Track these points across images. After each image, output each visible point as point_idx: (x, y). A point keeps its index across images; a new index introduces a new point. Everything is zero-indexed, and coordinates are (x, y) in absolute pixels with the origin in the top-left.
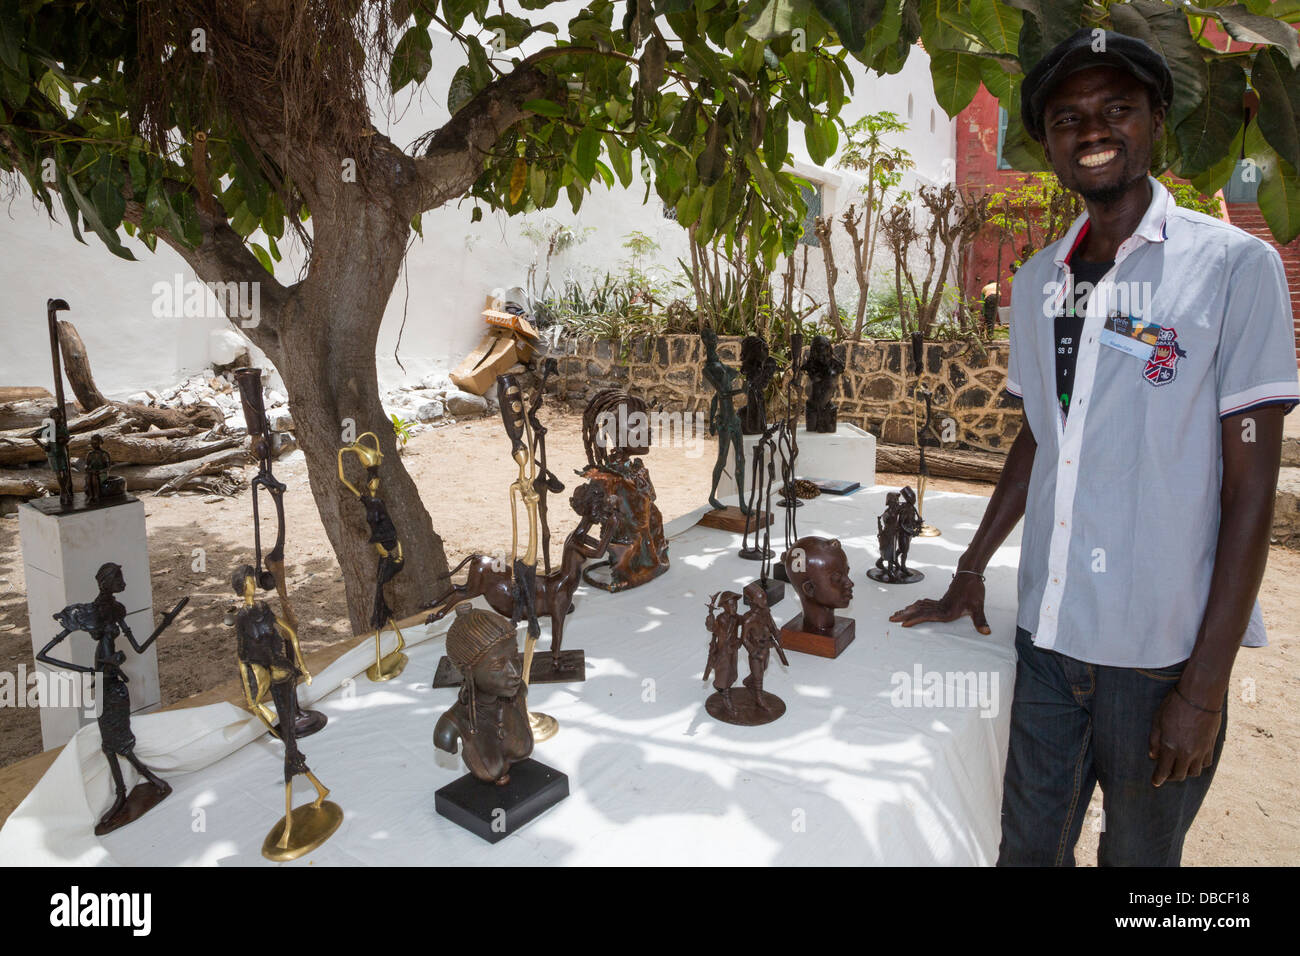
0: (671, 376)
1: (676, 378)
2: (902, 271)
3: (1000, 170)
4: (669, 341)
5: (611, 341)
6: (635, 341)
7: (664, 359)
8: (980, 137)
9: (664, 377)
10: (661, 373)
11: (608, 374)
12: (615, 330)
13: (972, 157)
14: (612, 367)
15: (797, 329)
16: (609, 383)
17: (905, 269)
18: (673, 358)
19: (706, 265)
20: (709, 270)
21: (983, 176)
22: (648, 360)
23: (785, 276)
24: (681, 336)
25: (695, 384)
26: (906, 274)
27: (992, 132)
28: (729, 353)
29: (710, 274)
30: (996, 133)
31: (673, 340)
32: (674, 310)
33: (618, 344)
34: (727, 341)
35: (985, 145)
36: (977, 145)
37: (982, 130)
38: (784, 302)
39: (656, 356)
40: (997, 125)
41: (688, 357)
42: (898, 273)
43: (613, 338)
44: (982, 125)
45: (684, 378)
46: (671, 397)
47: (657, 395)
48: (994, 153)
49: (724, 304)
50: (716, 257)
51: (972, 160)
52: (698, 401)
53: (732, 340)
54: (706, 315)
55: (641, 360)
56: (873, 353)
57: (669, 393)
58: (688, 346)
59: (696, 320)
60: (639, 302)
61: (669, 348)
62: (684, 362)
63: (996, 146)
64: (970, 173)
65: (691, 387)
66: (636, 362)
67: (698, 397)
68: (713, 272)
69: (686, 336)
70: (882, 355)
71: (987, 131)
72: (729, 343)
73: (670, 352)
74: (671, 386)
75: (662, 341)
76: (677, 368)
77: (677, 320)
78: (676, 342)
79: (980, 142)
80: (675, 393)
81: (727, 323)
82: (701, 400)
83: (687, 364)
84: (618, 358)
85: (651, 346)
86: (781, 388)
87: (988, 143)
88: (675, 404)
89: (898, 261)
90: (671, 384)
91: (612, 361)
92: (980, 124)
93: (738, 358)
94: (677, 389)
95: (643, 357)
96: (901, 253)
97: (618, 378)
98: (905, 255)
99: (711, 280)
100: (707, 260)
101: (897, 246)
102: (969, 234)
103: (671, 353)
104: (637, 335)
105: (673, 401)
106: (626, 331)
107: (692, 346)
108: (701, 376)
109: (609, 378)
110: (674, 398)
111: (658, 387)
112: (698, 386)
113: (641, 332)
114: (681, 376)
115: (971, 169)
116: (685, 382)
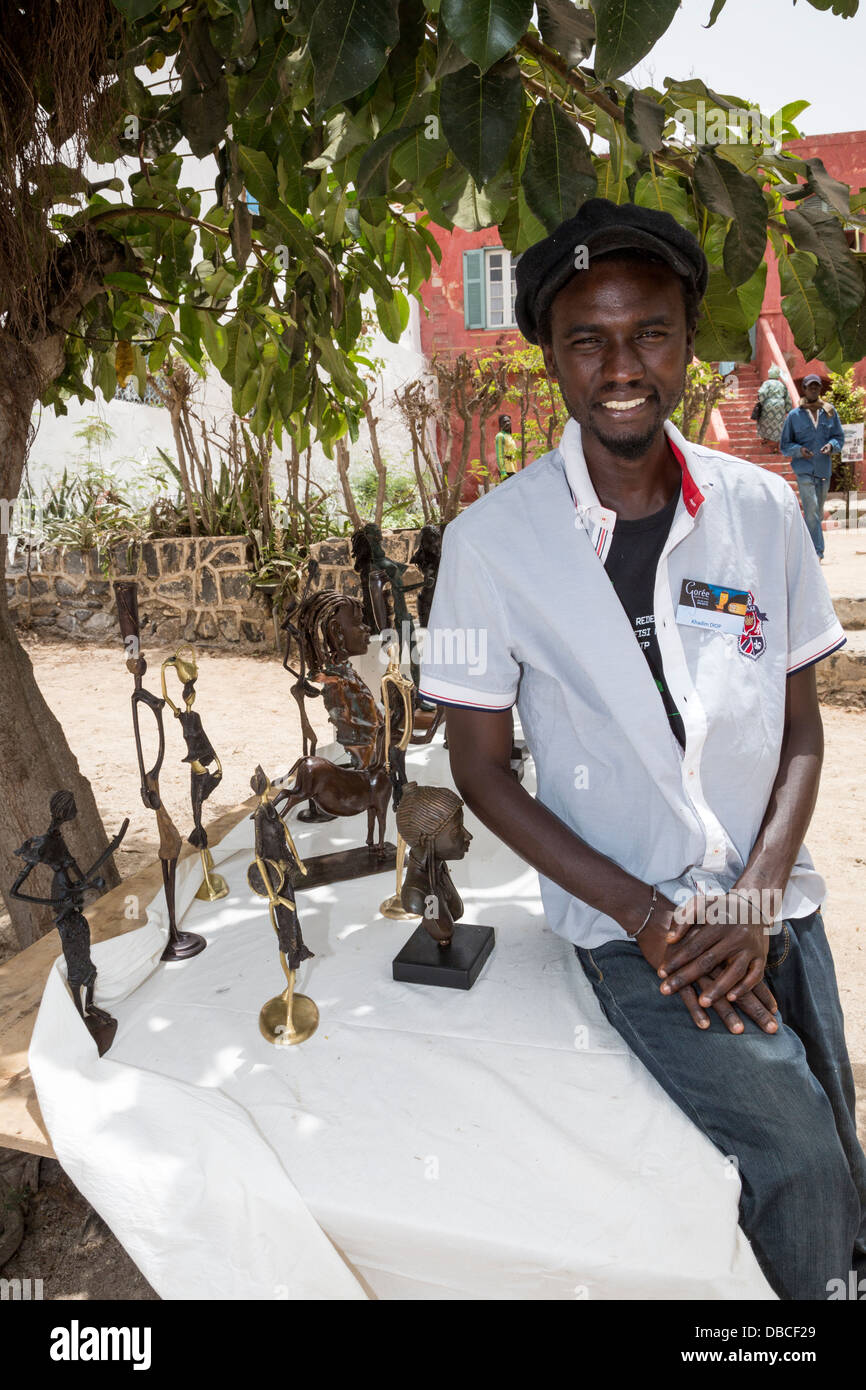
0: (163, 588)
1: (170, 589)
2: (420, 453)
3: (469, 330)
4: (158, 546)
5: (83, 553)
6: (113, 550)
7: (153, 570)
8: (444, 292)
9: (155, 590)
10: (151, 585)
11: (84, 593)
12: (88, 537)
13: (437, 315)
14: (88, 583)
15: (306, 523)
16: (85, 604)
17: (422, 449)
18: (164, 567)
19: (193, 456)
20: (198, 461)
21: (451, 338)
22: (133, 571)
23: (288, 463)
24: (171, 540)
25: (194, 595)
26: (424, 454)
27: (457, 286)
28: (232, 556)
29: (200, 465)
30: (461, 288)
31: (162, 545)
32: (159, 511)
33: (94, 556)
34: (228, 542)
35: (450, 302)
36: (442, 302)
37: (445, 284)
38: (289, 495)
39: (142, 565)
40: (462, 279)
41: (183, 564)
42: (415, 454)
43: (86, 548)
44: (446, 279)
45: (179, 589)
46: (166, 613)
47: (148, 612)
48: (460, 311)
49: (218, 500)
50: (206, 444)
51: (437, 319)
52: (198, 615)
53: (233, 541)
54: (198, 513)
55: (123, 572)
56: (398, 545)
57: (163, 608)
58: (181, 552)
59: (187, 520)
60: (102, 503)
61: (158, 555)
62: (178, 570)
63: (462, 303)
64: (436, 334)
65: (188, 599)
66: (118, 575)
67: (198, 610)
68: (203, 462)
69: (177, 541)
70: (407, 545)
71: (453, 285)
72: (232, 545)
73: (159, 561)
74: (164, 601)
75: (148, 548)
76: (170, 578)
77: (163, 523)
78: (165, 548)
79: (444, 298)
80: (170, 608)
81: (224, 521)
82: (203, 613)
83: (182, 571)
84: (96, 571)
85: (134, 555)
86: (296, 591)
87: (453, 299)
88: (172, 621)
89: (415, 440)
90: (164, 598)
91: (87, 576)
92: (443, 277)
93: (243, 561)
94: (173, 603)
95: (126, 568)
96: (417, 431)
97: (96, 596)
98: (422, 433)
99: (202, 472)
100: (194, 449)
101: (413, 422)
102: (490, 407)
103: (161, 560)
104: (116, 542)
105: (168, 617)
106: (101, 540)
107: (187, 551)
108: (201, 586)
109: (85, 597)
110: (169, 614)
111: (150, 602)
112: (198, 597)
113: (120, 539)
114: (176, 587)
115: (436, 330)
116: (182, 595)
